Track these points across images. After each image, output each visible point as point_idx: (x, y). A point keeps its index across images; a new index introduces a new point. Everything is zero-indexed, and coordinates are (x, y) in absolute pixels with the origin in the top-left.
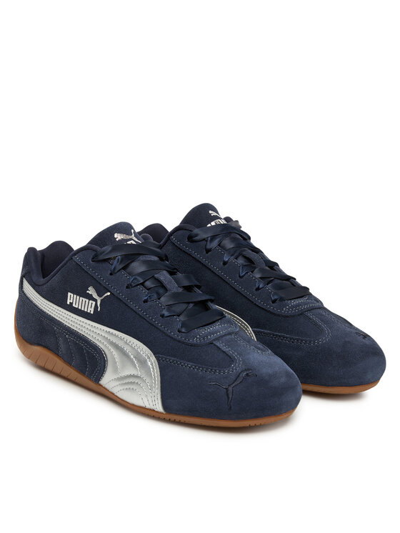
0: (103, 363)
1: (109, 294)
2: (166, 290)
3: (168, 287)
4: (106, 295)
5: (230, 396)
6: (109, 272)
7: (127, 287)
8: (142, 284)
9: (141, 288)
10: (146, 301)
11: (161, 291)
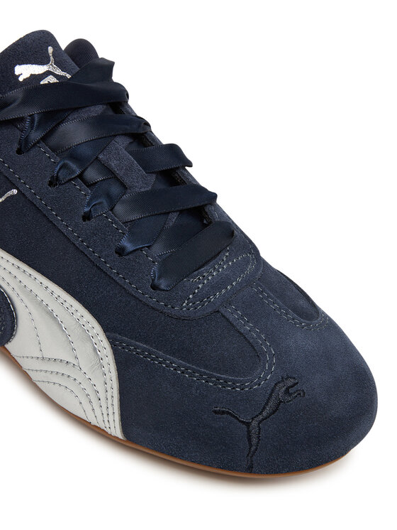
0: (9, 318)
1: (15, 191)
2: (124, 187)
3: (127, 181)
4: (10, 193)
5: (254, 441)
6: (16, 146)
7: (51, 184)
8: (81, 176)
9: (79, 185)
10: (87, 217)
11: (115, 189)
